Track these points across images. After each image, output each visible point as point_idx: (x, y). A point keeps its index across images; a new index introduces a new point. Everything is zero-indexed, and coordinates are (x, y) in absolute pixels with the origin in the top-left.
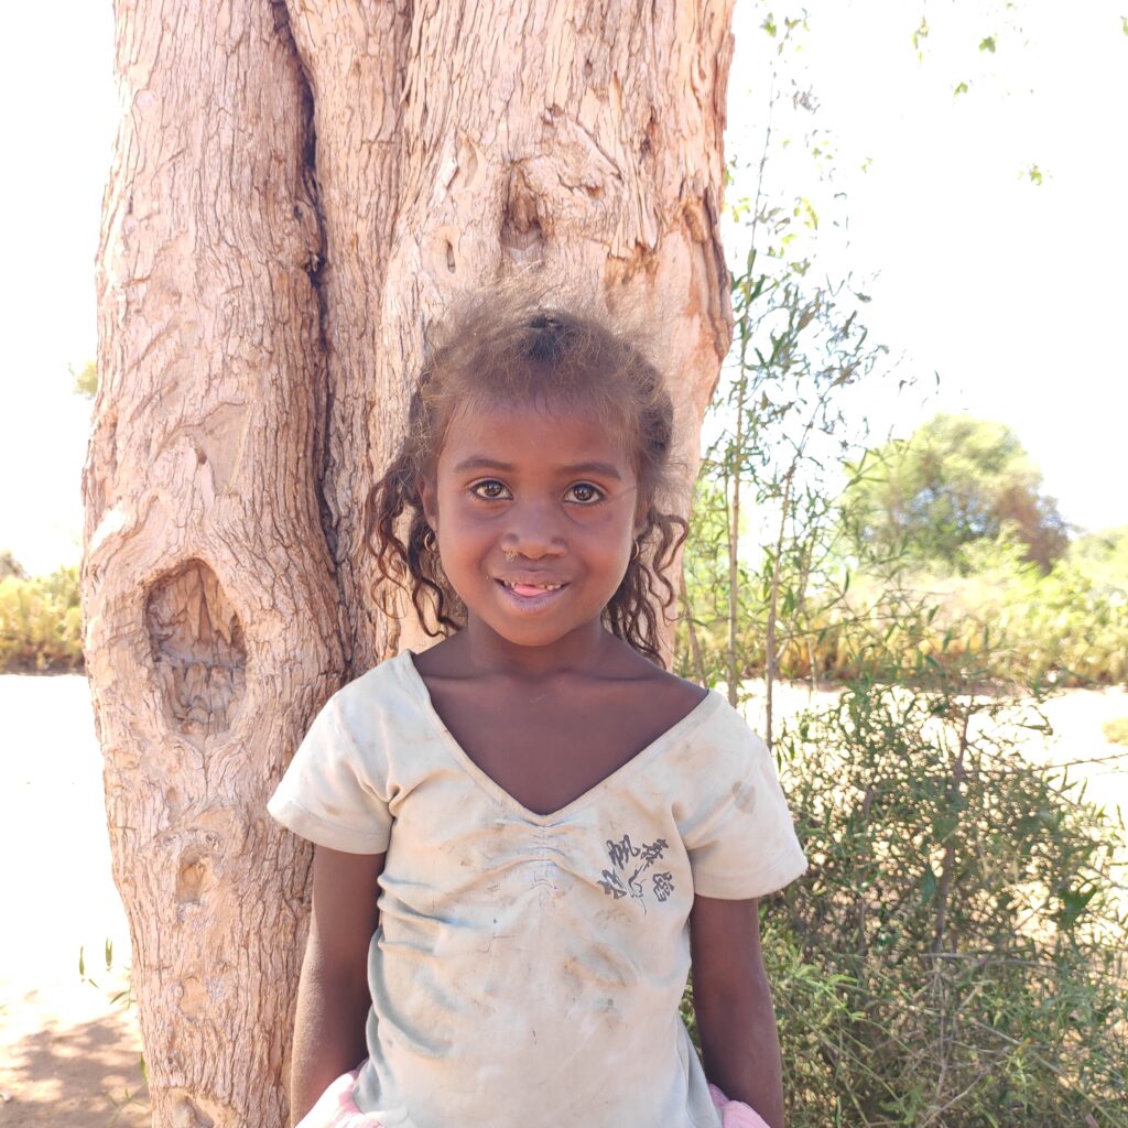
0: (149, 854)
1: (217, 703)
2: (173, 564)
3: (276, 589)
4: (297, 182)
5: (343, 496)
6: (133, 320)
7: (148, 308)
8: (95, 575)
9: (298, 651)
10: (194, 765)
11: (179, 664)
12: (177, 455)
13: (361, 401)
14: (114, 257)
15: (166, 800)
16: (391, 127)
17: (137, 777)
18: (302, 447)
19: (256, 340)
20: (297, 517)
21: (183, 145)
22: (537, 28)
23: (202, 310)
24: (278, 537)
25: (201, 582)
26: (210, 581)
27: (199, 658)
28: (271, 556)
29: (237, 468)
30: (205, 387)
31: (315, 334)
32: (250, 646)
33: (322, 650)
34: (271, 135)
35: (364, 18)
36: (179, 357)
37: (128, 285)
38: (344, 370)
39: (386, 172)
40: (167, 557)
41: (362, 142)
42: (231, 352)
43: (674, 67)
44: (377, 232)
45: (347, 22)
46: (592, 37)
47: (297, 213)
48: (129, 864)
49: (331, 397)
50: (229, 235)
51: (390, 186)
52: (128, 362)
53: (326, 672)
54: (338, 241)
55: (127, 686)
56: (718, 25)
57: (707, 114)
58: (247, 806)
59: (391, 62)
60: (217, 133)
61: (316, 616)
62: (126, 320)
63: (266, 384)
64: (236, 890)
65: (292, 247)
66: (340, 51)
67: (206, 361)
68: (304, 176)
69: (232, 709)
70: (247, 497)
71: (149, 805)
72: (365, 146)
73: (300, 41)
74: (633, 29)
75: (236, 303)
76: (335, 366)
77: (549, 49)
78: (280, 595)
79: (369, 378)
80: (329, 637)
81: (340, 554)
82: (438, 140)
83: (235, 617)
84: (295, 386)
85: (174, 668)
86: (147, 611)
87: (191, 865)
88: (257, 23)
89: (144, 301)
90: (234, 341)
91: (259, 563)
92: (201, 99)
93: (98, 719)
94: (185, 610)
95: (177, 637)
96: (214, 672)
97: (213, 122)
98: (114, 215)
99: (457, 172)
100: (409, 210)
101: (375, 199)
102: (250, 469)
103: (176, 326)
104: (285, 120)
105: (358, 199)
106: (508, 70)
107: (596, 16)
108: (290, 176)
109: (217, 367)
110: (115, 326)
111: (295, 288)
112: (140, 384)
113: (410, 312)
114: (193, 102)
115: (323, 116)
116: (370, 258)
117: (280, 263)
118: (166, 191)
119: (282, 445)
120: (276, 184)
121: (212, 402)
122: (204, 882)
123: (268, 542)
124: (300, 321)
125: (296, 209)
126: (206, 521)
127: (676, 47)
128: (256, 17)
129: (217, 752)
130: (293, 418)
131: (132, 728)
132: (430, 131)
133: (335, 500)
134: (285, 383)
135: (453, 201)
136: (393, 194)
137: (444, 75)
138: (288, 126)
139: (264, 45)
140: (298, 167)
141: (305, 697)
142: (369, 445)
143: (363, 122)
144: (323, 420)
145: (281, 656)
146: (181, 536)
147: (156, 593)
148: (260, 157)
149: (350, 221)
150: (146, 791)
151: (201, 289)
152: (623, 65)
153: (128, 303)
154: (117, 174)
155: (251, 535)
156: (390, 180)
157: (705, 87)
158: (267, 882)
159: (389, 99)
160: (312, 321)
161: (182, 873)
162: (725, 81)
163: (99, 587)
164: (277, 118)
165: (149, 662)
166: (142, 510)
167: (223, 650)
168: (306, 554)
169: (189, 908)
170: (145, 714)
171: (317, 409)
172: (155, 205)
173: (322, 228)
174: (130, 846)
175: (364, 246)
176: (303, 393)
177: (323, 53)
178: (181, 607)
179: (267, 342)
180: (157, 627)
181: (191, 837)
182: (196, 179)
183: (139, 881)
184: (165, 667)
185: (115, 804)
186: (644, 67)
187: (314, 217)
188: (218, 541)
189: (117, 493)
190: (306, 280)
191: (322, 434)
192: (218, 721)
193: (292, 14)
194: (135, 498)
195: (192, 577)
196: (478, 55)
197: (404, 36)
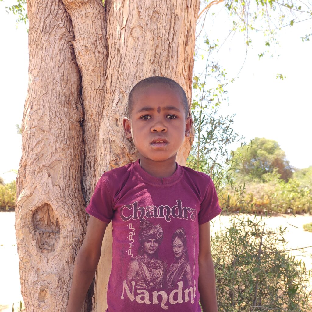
0: (31, 288)
1: (52, 243)
2: (40, 205)
3: (69, 211)
4: (77, 99)
5: (88, 184)
6: (32, 138)
7: (36, 134)
8: (19, 208)
9: (74, 228)
10: (44, 262)
11: (41, 232)
12: (42, 175)
13: (93, 157)
14: (27, 121)
15: (36, 272)
16: (102, 85)
17: (29, 265)
18: (77, 171)
19: (65, 143)
20: (75, 190)
21: (46, 91)
22: (141, 63)
23: (51, 135)
24: (70, 196)
25: (48, 209)
26: (51, 209)
27: (47, 230)
28: (68, 202)
29: (59, 178)
30: (51, 156)
31: (81, 139)
32: (61, 227)
33: (81, 228)
34: (70, 87)
35: (95, 57)
36: (44, 148)
37: (31, 128)
38: (89, 149)
39: (101, 97)
40: (39, 203)
41: (95, 89)
42: (58, 146)
43: (178, 70)
44: (98, 112)
45: (91, 58)
46: (155, 64)
47: (77, 108)
48: (26, 290)
49: (85, 156)
50: (58, 115)
51: (102, 101)
52: (30, 149)
53: (82, 234)
54: (88, 115)
55: (27, 239)
56: (190, 57)
57: (187, 80)
58: (59, 273)
59: (103, 68)
60: (56, 88)
61: (80, 218)
62: (30, 138)
63: (67, 154)
64: (55, 298)
65: (75, 117)
66: (89, 66)
67: (51, 149)
68: (79, 97)
69: (56, 245)
70: (61, 186)
71: (32, 273)
72: (95, 90)
73: (79, 63)
74: (166, 61)
75: (60, 133)
76: (86, 148)
77: (144, 68)
78: (70, 213)
79: (96, 152)
80: (83, 223)
81: (87, 200)
82: (114, 91)
83: (57, 219)
84: (75, 154)
85: (40, 234)
86: (33, 218)
87: (43, 291)
88: (67, 59)
89: (35, 133)
90: (59, 143)
91: (64, 204)
92: (51, 79)
93: (18, 248)
94: (44, 217)
95: (41, 225)
96: (51, 234)
97: (55, 85)
98: (27, 109)
99: (119, 100)
100: (107, 109)
101: (98, 104)
102: (62, 178)
103: (43, 140)
104: (74, 83)
105: (93, 104)
106: (133, 73)
107: (156, 59)
108: (75, 98)
109: (54, 150)
110: (27, 139)
111: (76, 128)
112: (33, 155)
113: (106, 137)
114: (49, 80)
115: (84, 82)
116: (96, 119)
117: (72, 121)
118: (41, 103)
119: (71, 171)
120: (72, 100)
121: (52, 160)
122: (47, 295)
123: (67, 198)
124: (77, 136)
125: (77, 106)
126: (50, 193)
127: (178, 65)
128: (67, 57)
129: (51, 258)
130: (75, 163)
131: (28, 251)
132: (113, 88)
133: (86, 184)
134: (73, 154)
135: (118, 108)
136: (103, 103)
137: (116, 74)
138: (75, 85)
139: (69, 64)
140: (78, 95)
141: (76, 241)
142: (95, 170)
143: (95, 84)
144: (83, 163)
145: (70, 230)
146: (43, 197)
147: (35, 212)
148: (67, 93)
149: (91, 109)
150: (31, 269)
151: (50, 129)
152: (164, 71)
153: (30, 133)
154: (29, 98)
155: (62, 196)
156: (102, 99)
157: (186, 74)
158: (64, 295)
159: (102, 78)
160: (80, 136)
161: (40, 293)
162: (192, 71)
163: (20, 211)
164: (72, 83)
165: (33, 232)
166: (32, 190)
167: (54, 227)
168: (77, 200)
169: (42, 303)
170: (31, 247)
171: (81, 160)
172: (39, 107)
173: (84, 111)
174: (26, 285)
175: (95, 116)
176: (78, 156)
177: (85, 66)
178: (42, 216)
179: (68, 143)
180: (35, 222)
181: (43, 283)
182: (50, 100)
183: (28, 295)
184: (37, 234)
185: (22, 273)
186: (169, 71)
187: (81, 108)
188: (53, 199)
189: (26, 185)
190: (79, 125)
191: (83, 166)
192: (52, 248)
193: (77, 56)
194: (30, 186)
195: (46, 208)
196: (125, 69)
197: (106, 62)
